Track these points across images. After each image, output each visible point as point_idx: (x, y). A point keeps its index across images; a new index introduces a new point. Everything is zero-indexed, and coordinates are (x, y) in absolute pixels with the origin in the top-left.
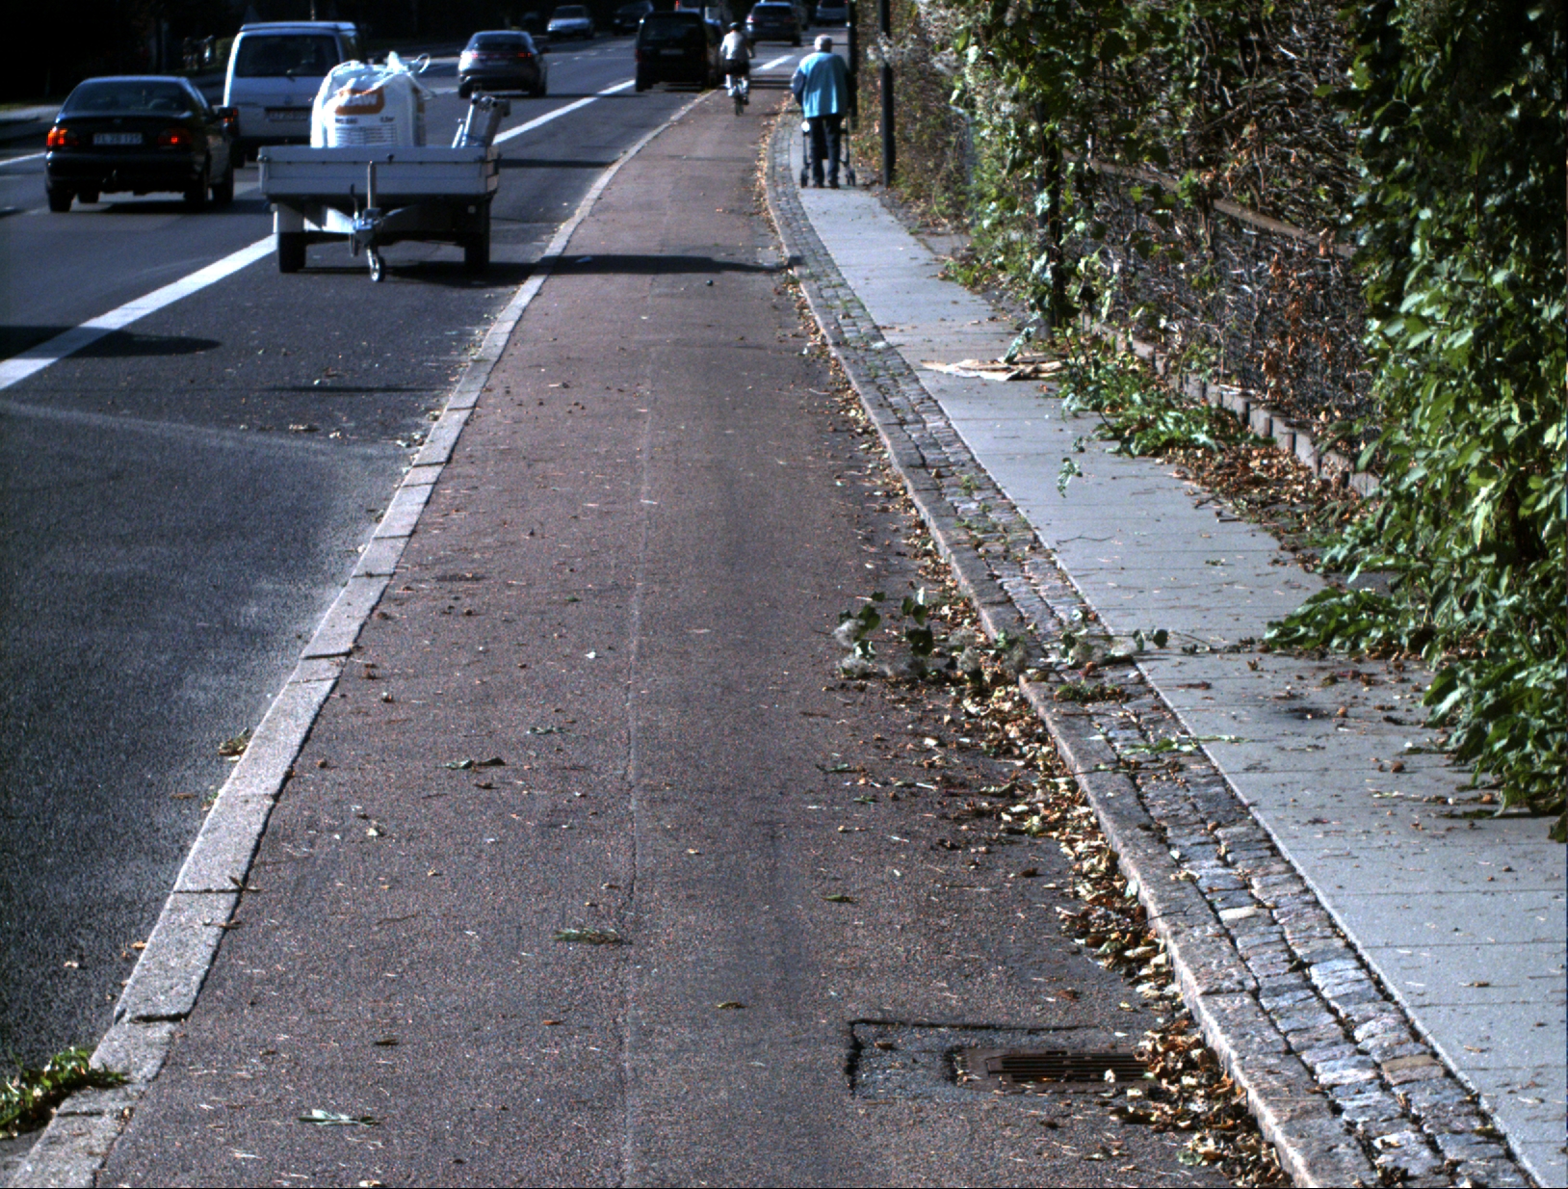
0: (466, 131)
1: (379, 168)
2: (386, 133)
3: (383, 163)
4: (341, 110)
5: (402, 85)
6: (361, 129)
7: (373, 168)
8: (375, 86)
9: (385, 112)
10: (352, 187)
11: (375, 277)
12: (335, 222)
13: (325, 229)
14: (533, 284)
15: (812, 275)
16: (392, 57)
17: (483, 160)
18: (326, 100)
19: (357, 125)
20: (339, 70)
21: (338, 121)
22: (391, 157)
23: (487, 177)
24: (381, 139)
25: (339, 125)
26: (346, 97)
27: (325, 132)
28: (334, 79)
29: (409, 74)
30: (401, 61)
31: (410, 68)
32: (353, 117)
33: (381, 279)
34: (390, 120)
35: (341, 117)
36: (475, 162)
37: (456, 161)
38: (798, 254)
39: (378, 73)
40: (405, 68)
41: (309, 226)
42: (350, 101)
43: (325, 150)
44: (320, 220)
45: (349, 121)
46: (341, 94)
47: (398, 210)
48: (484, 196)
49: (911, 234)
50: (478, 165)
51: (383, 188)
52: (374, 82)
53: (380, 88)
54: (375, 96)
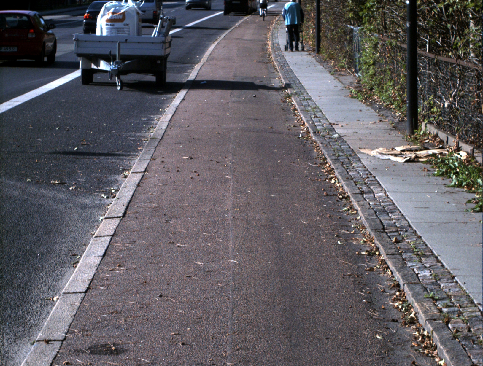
0: (157, 30)
1: (122, 45)
2: (126, 30)
3: (123, 42)
5: (133, 11)
6: (116, 28)
7: (119, 44)
8: (122, 11)
9: (125, 22)
10: (110, 52)
11: (119, 88)
12: (103, 66)
13: (100, 68)
14: (182, 94)
15: (296, 93)
17: (164, 42)
18: (102, 16)
19: (115, 27)
20: (108, 4)
21: (107, 25)
22: (126, 40)
23: (165, 49)
24: (123, 32)
26: (110, 15)
27: (102, 29)
28: (106, 8)
29: (136, 7)
30: (133, 2)
31: (136, 4)
32: (113, 23)
33: (121, 89)
34: (128, 25)
35: (109, 23)
37: (153, 42)
38: (288, 82)
39: (123, 6)
40: (134, 4)
41: (94, 66)
42: (112, 17)
43: (101, 36)
44: (98, 65)
45: (111, 25)
46: (109, 14)
47: (129, 61)
48: (164, 56)
49: (332, 74)
50: (162, 44)
51: (123, 52)
52: (122, 9)
53: (124, 12)
54: (122, 15)
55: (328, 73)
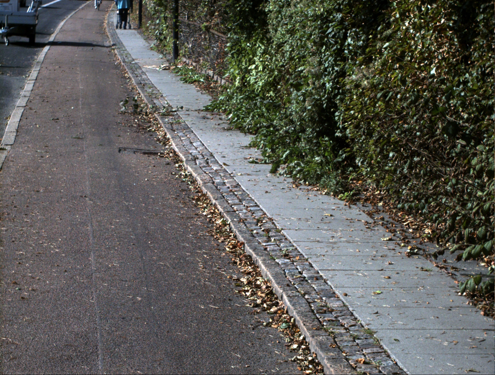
0: (31, 8)
1: (9, 17)
3: (10, 15)
6: (3, 7)
11: (7, 44)
14: (46, 48)
15: (118, 48)
22: (12, 14)
23: (36, 20)
24: (9, 9)
32: (2, 3)
34: (11, 4)
36: (33, 16)
37: (29, 15)
38: (115, 43)
47: (13, 28)
48: (35, 25)
51: (10, 22)
55: (143, 39)
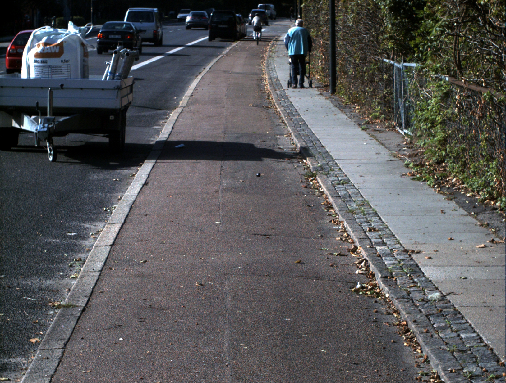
0: (110, 70)
1: (55, 93)
2: (64, 69)
3: (57, 89)
4: (37, 55)
5: (75, 41)
6: (50, 67)
7: (51, 91)
8: (59, 41)
9: (63, 57)
10: (37, 103)
11: (51, 159)
12: (28, 124)
13: (23, 128)
16: (70, 24)
17: (119, 88)
18: (29, 49)
19: (48, 64)
20: (38, 31)
21: (36, 61)
22: (62, 85)
23: (122, 98)
24: (61, 73)
25: (36, 64)
26: (41, 47)
27: (29, 68)
28: (34, 36)
29: (79, 35)
30: (74, 27)
31: (80, 31)
32: (45, 59)
33: (54, 160)
34: (67, 61)
35: (38, 59)
36: (115, 89)
37: (102, 88)
38: (304, 145)
39: (61, 33)
40: (77, 31)
41: (15, 125)
42: (43, 50)
43: (29, 80)
44: (21, 123)
45: (42, 62)
46: (39, 46)
47: (67, 117)
48: (120, 109)
49: (363, 129)
50: (116, 91)
52: (58, 39)
53: (62, 42)
54: (58, 47)
55: (357, 126)
